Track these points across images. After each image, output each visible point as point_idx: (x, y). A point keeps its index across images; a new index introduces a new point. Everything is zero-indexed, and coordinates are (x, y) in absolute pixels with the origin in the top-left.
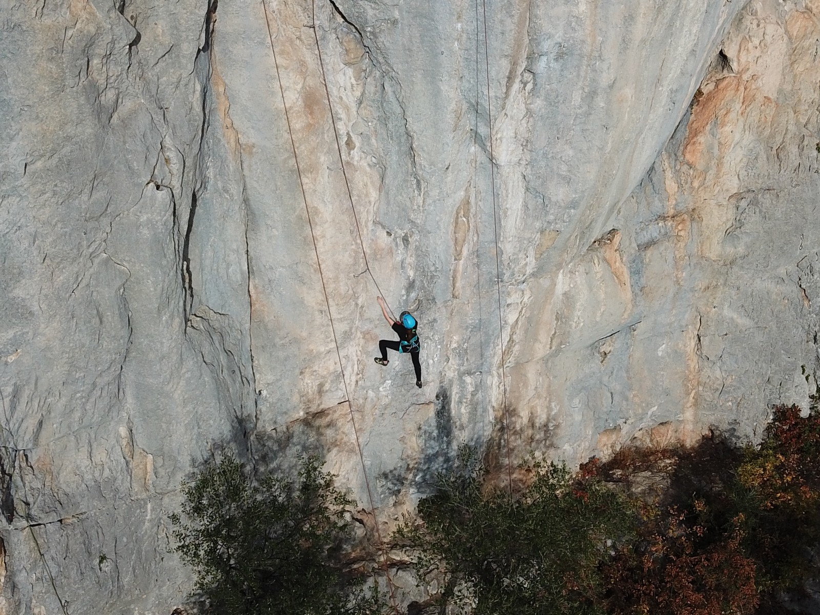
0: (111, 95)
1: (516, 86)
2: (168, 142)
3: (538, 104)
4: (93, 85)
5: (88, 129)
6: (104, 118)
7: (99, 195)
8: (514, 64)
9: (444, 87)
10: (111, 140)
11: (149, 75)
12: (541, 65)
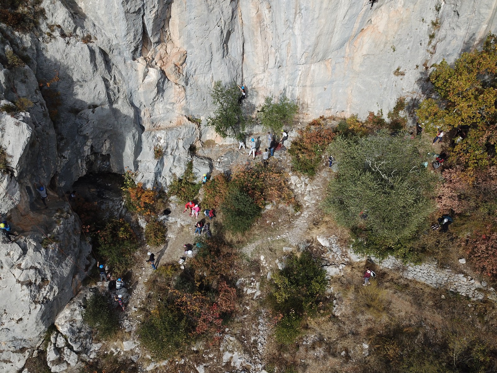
0: (212, 7)
1: (298, 16)
2: (222, 18)
3: (303, 21)
4: (208, 4)
5: (206, 12)
6: (210, 11)
7: (207, 26)
8: (296, 10)
9: (282, 15)
10: (210, 15)
11: (221, 4)
12: (302, 11)
